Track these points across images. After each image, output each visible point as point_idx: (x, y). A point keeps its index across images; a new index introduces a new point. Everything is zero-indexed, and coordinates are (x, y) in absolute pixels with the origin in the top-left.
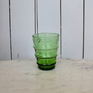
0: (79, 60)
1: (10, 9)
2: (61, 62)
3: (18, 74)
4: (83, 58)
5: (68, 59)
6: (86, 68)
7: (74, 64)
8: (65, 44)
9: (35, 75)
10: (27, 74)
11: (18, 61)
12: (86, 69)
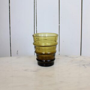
0: (77, 57)
1: (9, 7)
2: (59, 59)
3: (17, 71)
4: (81, 55)
5: (66, 56)
6: (84, 65)
7: (72, 61)
8: (63, 41)
9: (34, 71)
10: (26, 70)
11: (17, 58)
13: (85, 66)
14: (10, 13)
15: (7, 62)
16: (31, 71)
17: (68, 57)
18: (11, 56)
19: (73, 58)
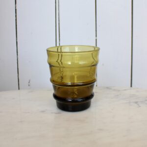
0: (125, 90)
1: (16, 10)
3: (29, 113)
4: (131, 86)
5: (107, 88)
6: (136, 103)
7: (118, 95)
8: (103, 65)
9: (56, 113)
10: (43, 112)
12: (136, 105)
14: (16, 19)
17: (111, 89)
18: (19, 89)
19: (119, 91)
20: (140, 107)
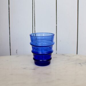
0: (73, 56)
2: (56, 57)
4: (77, 54)
5: (63, 55)
6: (80, 63)
7: (69, 59)
8: (60, 41)
9: (32, 69)
10: (25, 68)
12: (79, 65)
13: (81, 65)
15: (7, 61)
16: (30, 69)
17: (65, 55)
18: (11, 55)
19: (70, 56)
20: (82, 66)
